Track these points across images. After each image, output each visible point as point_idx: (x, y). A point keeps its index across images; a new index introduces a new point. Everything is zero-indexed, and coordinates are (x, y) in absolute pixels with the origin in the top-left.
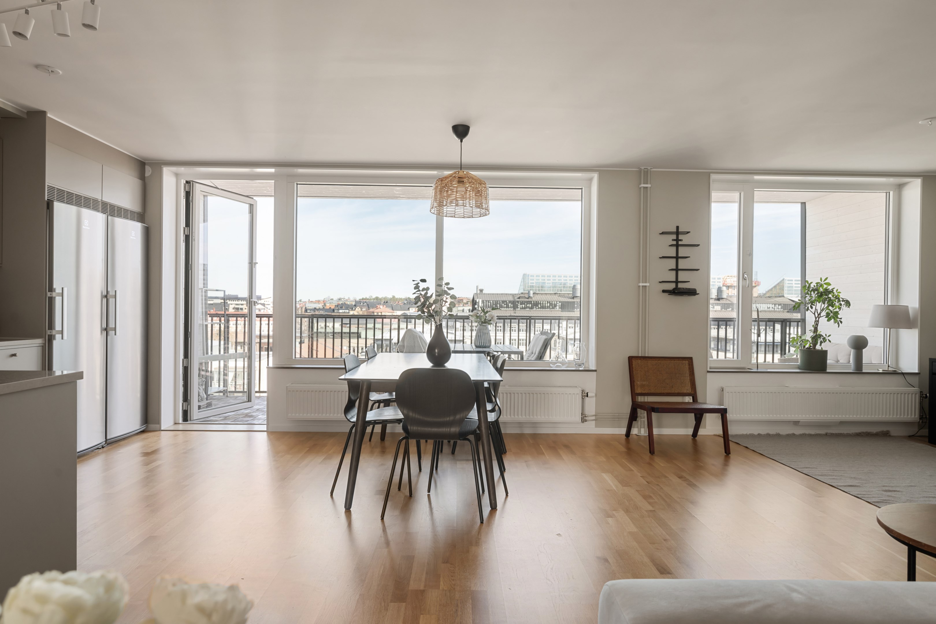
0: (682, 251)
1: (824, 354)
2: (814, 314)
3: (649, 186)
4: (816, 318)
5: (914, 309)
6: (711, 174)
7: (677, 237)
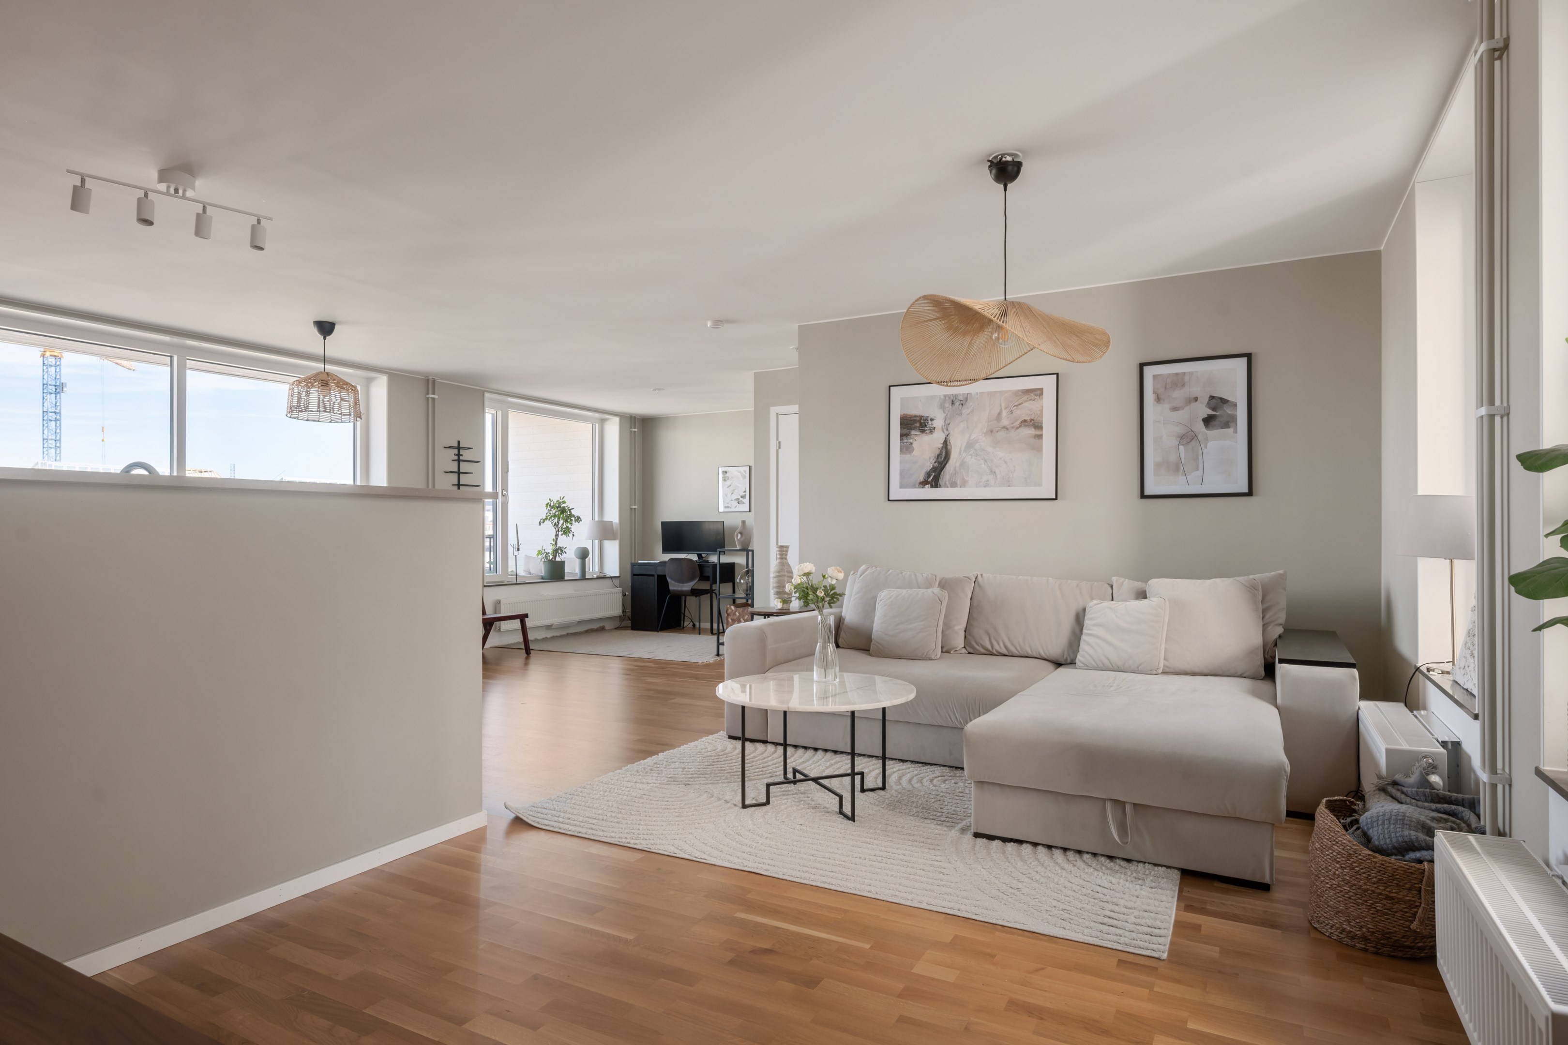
0: (464, 467)
1: (562, 563)
2: (556, 529)
3: (436, 397)
4: (556, 532)
5: (616, 523)
6: (485, 393)
7: (459, 452)
